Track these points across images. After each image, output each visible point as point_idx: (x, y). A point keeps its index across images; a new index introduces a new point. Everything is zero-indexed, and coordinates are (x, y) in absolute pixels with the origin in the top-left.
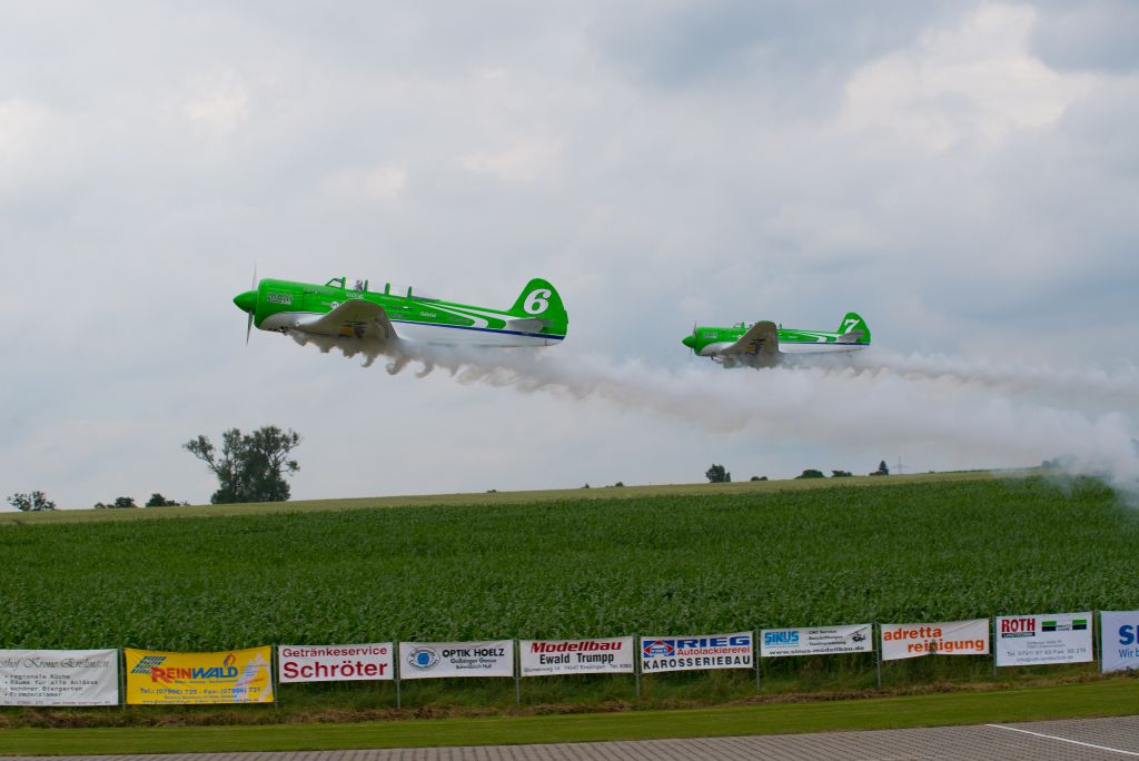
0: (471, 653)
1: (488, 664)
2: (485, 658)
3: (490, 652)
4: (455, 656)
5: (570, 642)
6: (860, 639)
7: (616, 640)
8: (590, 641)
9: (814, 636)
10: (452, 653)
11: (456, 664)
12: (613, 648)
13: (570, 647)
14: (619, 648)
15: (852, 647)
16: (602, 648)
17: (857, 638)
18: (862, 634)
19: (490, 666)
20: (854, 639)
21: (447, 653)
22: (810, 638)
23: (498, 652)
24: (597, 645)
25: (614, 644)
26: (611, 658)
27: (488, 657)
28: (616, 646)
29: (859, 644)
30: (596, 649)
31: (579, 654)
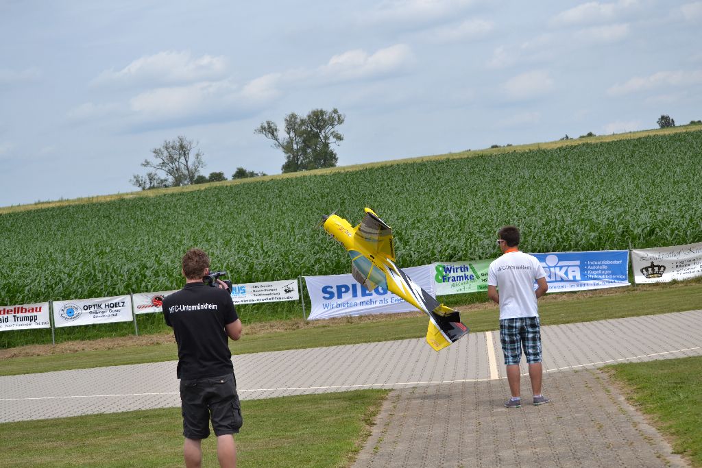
0: (103, 306)
1: (115, 313)
2: (113, 309)
3: (116, 305)
4: (92, 309)
5: (7, 308)
6: (289, 291)
7: (38, 305)
8: (20, 306)
9: (256, 289)
10: (89, 307)
11: (93, 315)
12: (36, 311)
13: (8, 311)
14: (40, 311)
15: (284, 297)
16: (29, 311)
17: (287, 291)
18: (291, 287)
19: (116, 315)
20: (286, 291)
21: (86, 308)
22: (254, 291)
23: (121, 304)
24: (26, 310)
25: (36, 308)
26: (35, 318)
27: (115, 309)
28: (38, 310)
29: (289, 294)
30: (26, 312)
31: (15, 316)
